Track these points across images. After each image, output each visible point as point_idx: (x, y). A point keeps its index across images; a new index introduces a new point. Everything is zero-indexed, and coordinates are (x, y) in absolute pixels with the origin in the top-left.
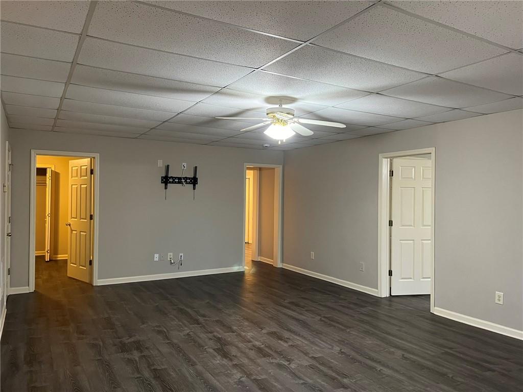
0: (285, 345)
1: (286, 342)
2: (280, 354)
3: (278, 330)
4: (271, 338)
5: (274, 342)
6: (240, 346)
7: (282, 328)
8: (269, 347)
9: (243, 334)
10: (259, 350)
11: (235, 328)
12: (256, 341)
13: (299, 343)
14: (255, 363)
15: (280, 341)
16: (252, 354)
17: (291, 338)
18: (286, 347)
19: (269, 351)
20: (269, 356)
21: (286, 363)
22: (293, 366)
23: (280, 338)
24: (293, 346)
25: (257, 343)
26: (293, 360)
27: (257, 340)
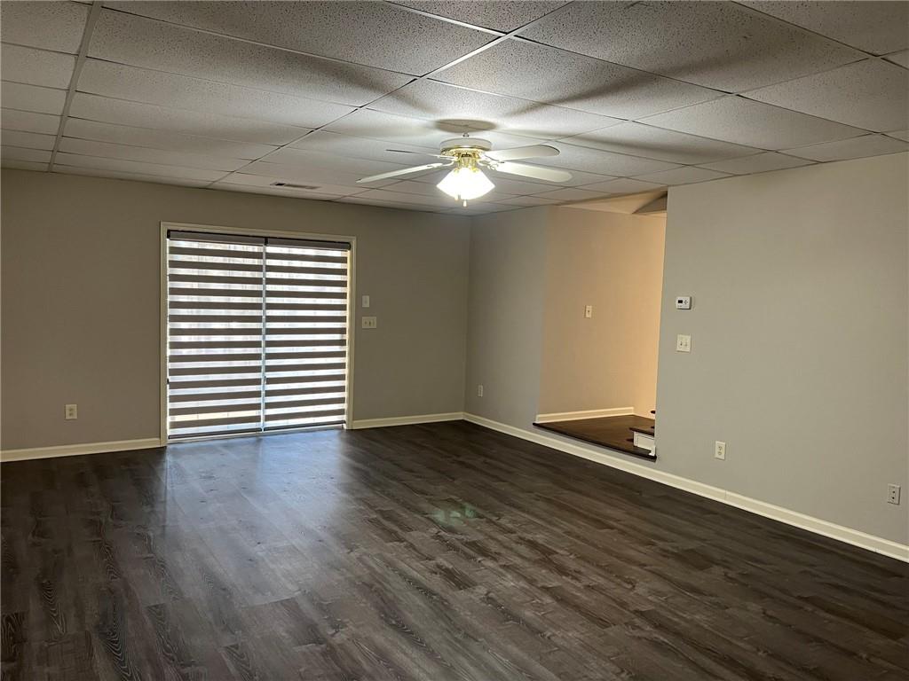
0: (440, 561)
1: (439, 566)
2: (451, 547)
3: (451, 592)
4: (467, 574)
5: (462, 567)
6: (517, 558)
7: (442, 600)
8: (469, 557)
9: (522, 584)
10: (484, 552)
11: (548, 600)
12: (494, 569)
13: (415, 564)
14: (486, 534)
15: (451, 567)
16: (494, 547)
17: (427, 574)
18: (441, 557)
19: (467, 550)
20: (467, 543)
21: (443, 533)
22: (435, 530)
23: (449, 575)
24: (427, 559)
25: (489, 563)
26: (433, 537)
27: (492, 570)
